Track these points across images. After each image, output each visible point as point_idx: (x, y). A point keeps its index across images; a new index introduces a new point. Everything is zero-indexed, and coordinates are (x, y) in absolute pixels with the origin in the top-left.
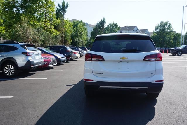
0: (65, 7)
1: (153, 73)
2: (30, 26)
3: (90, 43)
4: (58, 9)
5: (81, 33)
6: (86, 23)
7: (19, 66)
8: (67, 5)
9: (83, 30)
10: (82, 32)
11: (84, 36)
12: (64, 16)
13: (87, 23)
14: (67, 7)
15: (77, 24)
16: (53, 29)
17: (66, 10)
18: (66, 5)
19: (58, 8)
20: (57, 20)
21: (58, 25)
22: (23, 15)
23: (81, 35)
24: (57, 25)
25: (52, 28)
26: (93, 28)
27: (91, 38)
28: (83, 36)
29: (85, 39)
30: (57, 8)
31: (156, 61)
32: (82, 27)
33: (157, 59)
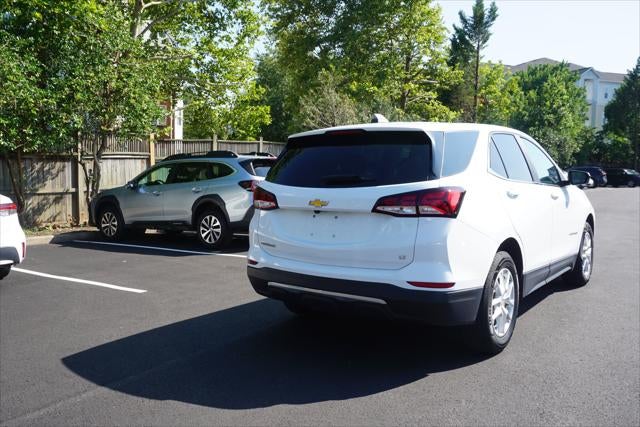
0: (485, 20)
1: (404, 258)
2: (348, 100)
3: (602, 147)
4: (458, 31)
5: (555, 112)
6: (586, 69)
7: (231, 220)
8: (493, 11)
9: (565, 97)
10: (559, 108)
11: (569, 120)
12: (481, 53)
13: (592, 70)
14: (494, 19)
15: (545, 79)
16: (436, 104)
17: (490, 30)
18: (487, 13)
19: (460, 26)
20: (453, 70)
21: (456, 88)
22: (331, 66)
23: (558, 120)
24: (451, 86)
25: (430, 99)
26: (618, 87)
27: (606, 128)
28: (563, 121)
29: (576, 132)
30: (456, 29)
31: (418, 215)
32: (562, 88)
33: (421, 208)
